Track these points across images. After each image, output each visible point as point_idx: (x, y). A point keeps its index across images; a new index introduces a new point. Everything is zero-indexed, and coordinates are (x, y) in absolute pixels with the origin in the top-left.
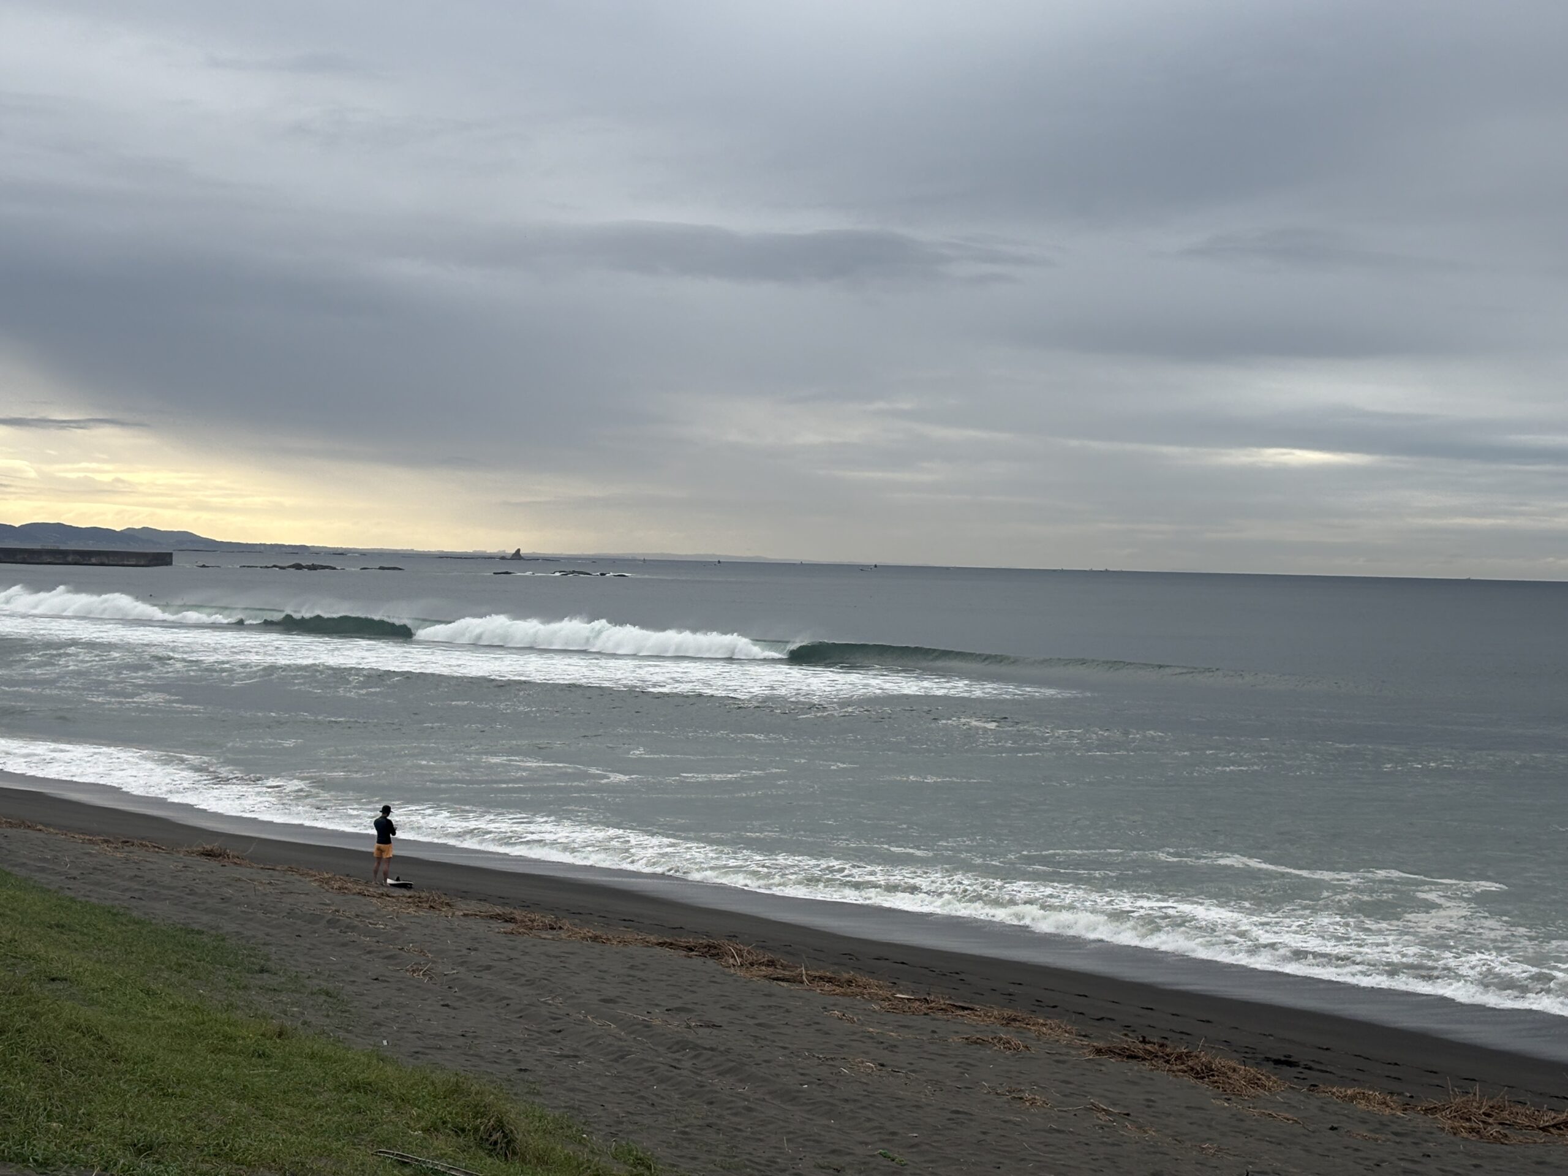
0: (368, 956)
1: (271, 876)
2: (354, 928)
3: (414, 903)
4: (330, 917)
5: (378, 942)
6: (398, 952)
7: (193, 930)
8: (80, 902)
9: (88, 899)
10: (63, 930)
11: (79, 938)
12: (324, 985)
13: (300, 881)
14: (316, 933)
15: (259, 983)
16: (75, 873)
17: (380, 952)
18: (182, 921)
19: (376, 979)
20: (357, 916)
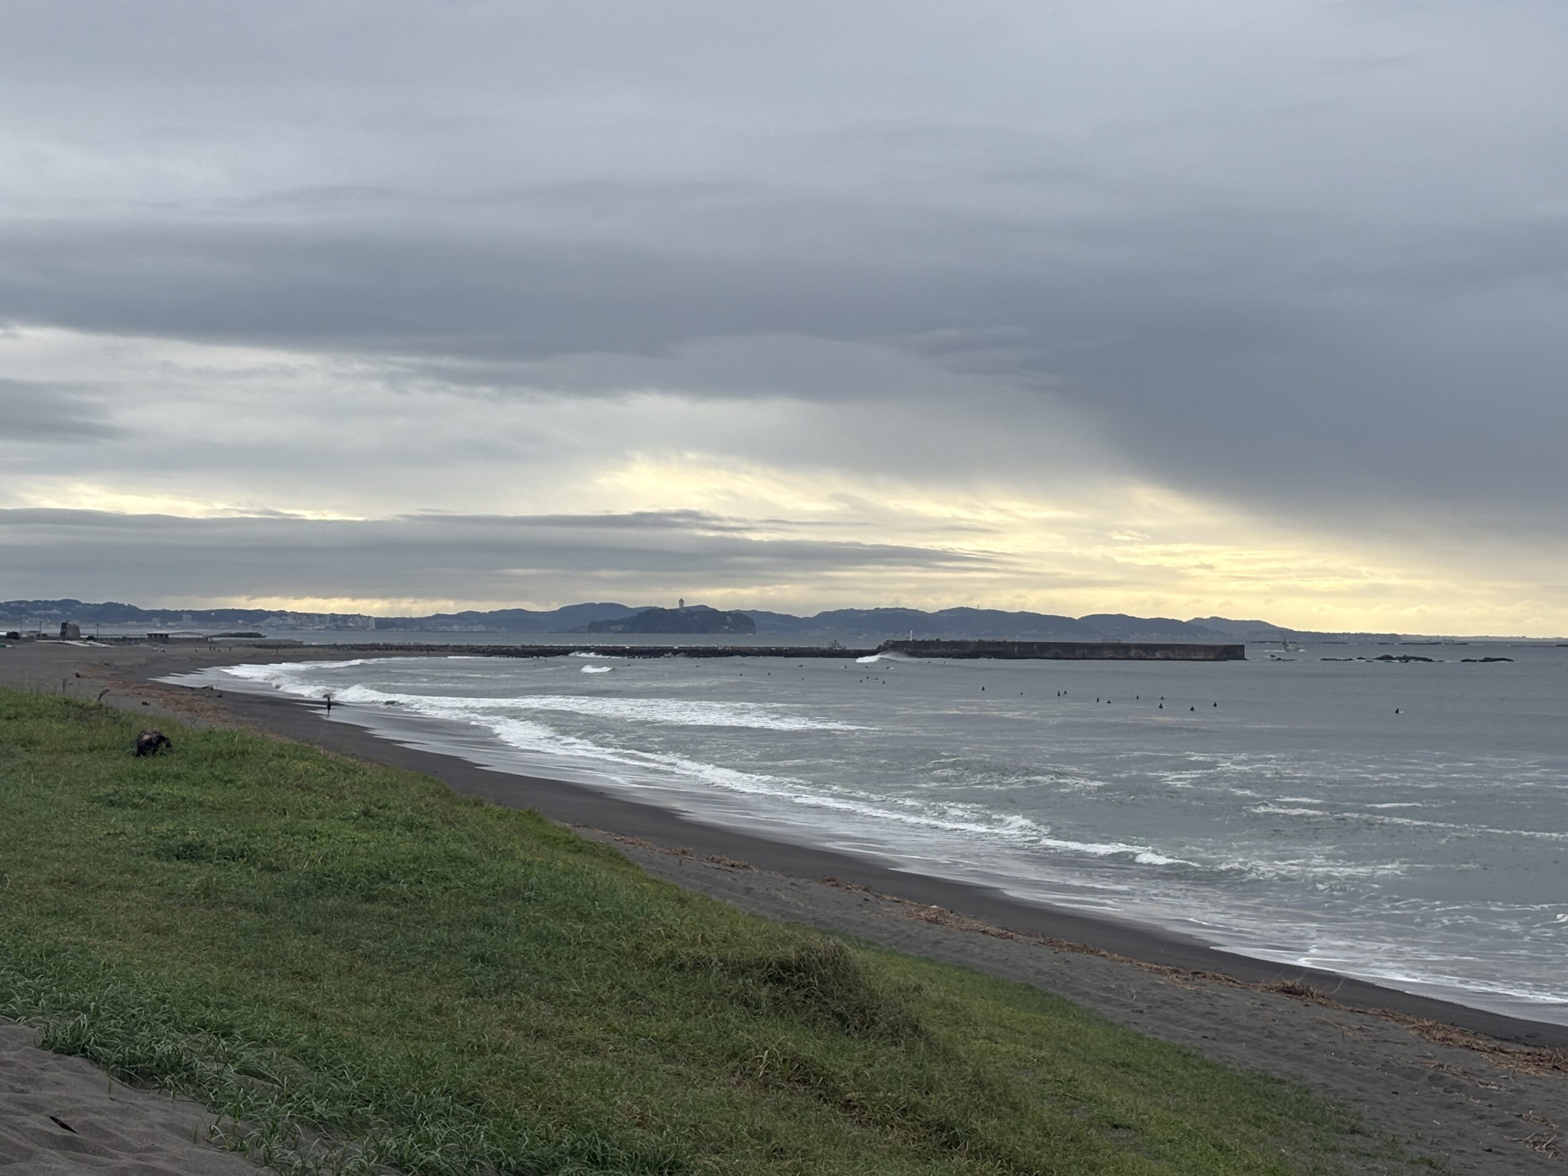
0: (1479, 1121)
1: (1361, 1020)
2: (1460, 1088)
3: (1535, 1061)
4: (1431, 1072)
5: (1490, 1106)
6: (1514, 1119)
7: (1273, 1079)
8: (1148, 1039)
9: (1155, 1036)
10: (1129, 1070)
11: (1146, 1081)
12: (1427, 1153)
13: (1395, 1027)
14: (1415, 1090)
15: (1351, 1146)
16: (1141, 1005)
17: (1492, 1118)
18: (1260, 1068)
19: (1490, 1150)
20: (1465, 1073)
